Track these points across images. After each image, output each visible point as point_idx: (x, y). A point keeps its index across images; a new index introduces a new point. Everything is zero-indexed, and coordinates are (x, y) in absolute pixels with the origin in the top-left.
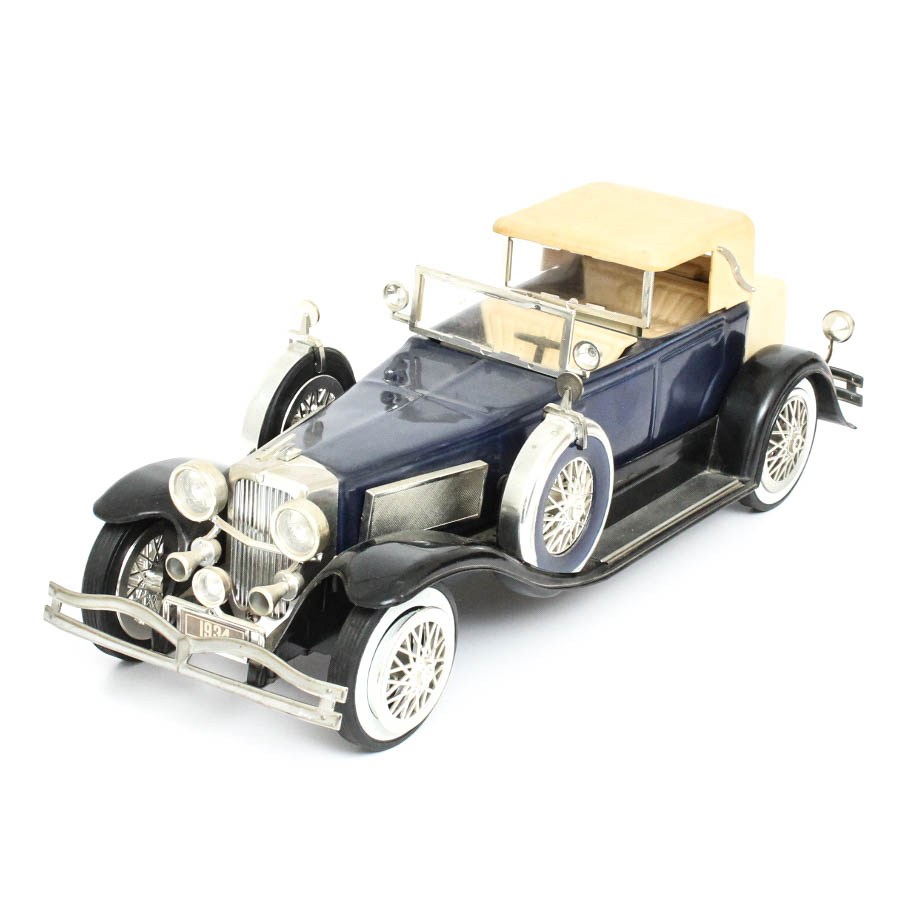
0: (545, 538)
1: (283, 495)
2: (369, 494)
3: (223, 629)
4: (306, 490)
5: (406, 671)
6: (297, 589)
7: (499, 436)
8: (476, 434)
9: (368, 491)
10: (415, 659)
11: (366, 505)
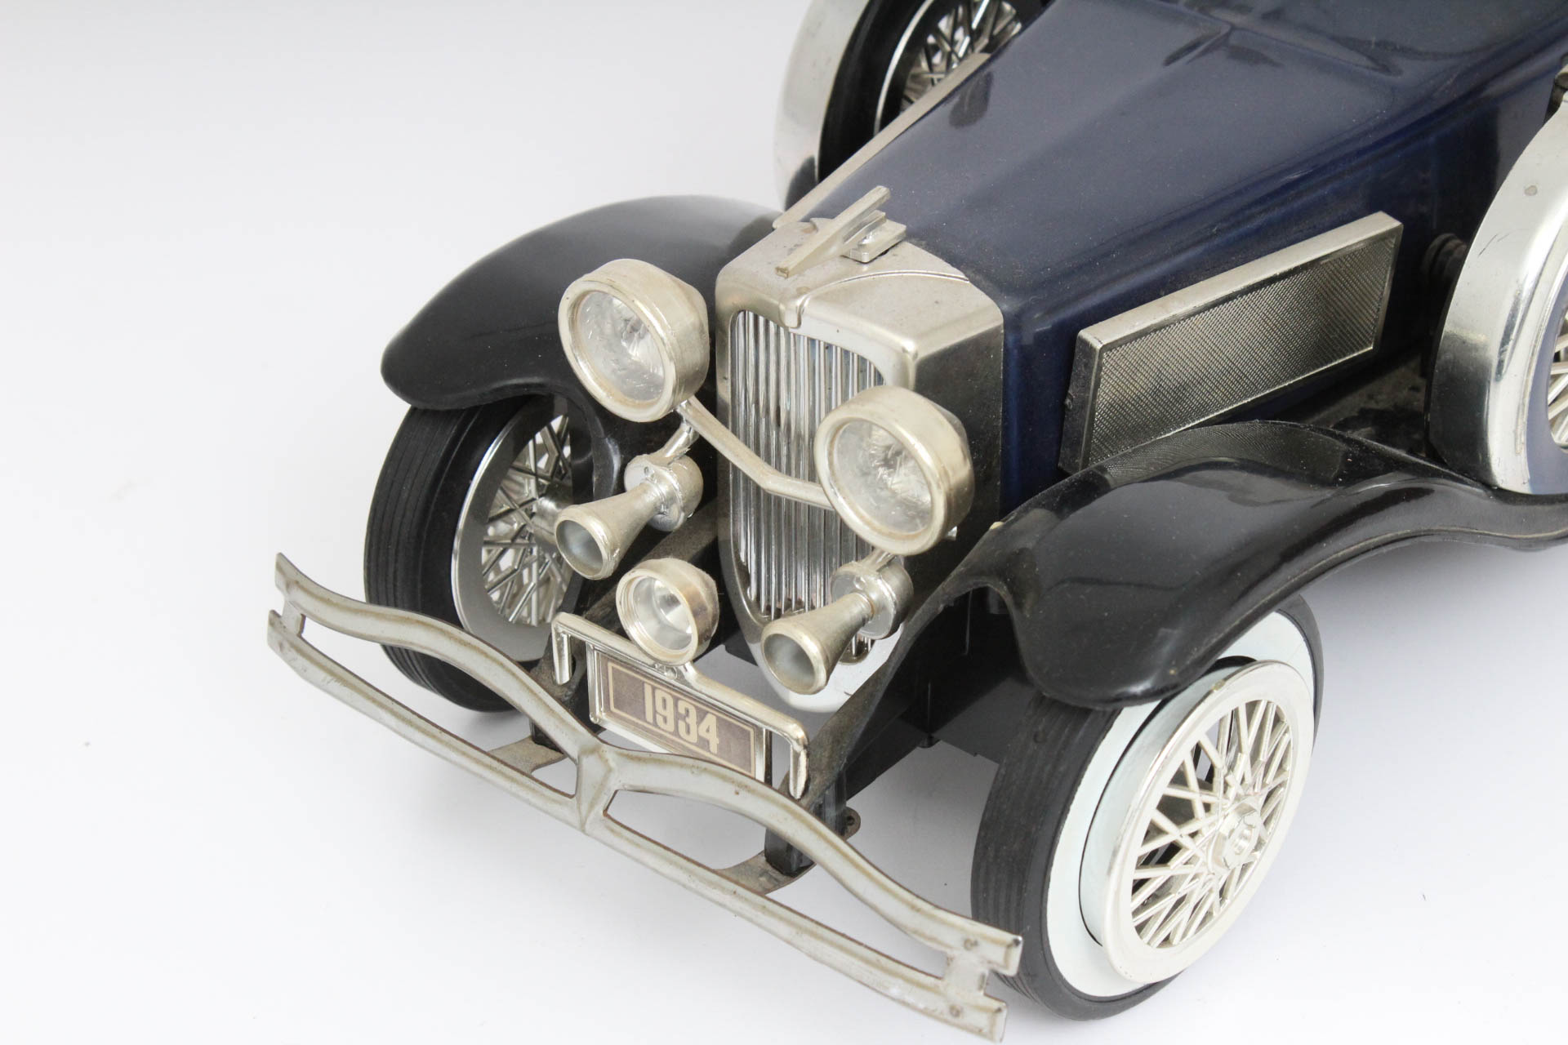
0: (1551, 415)
1: (854, 367)
2: (1085, 343)
3: (702, 716)
4: (914, 348)
5: (1185, 841)
6: (892, 611)
7: (1432, 139)
8: (1372, 139)
9: (1085, 334)
10: (1207, 807)
11: (1079, 368)
